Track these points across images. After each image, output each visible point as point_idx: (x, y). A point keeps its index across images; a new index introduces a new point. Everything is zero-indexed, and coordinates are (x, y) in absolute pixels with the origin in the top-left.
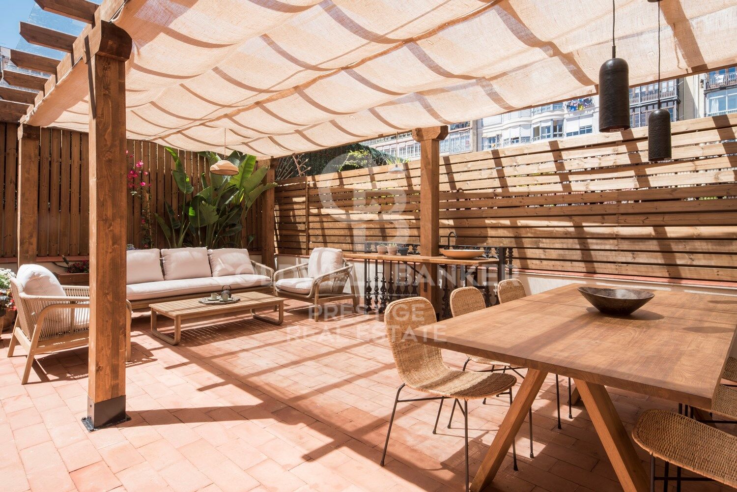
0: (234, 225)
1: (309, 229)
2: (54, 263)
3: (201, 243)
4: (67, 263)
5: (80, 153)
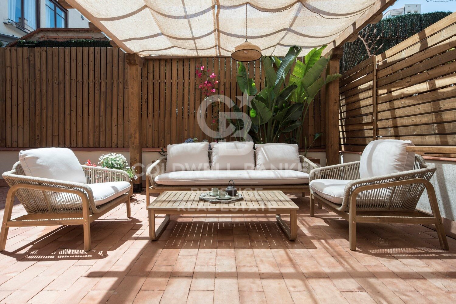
0: (293, 122)
1: (377, 120)
2: (159, 152)
3: (261, 139)
5: (177, 74)
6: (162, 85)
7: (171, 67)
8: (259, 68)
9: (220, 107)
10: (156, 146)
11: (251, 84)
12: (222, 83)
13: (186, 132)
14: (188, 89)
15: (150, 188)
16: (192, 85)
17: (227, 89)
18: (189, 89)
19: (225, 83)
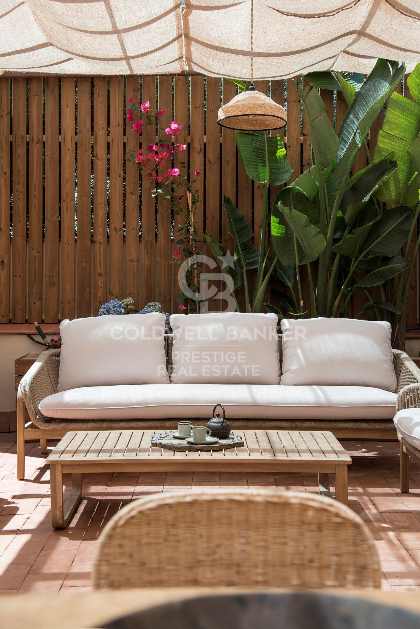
0: (386, 260)
2: (29, 335)
3: (302, 303)
4: (43, 338)
5: (76, 119)
6: (36, 149)
7: (60, 99)
8: (297, 102)
9: (191, 215)
10: (18, 319)
11: (273, 153)
12: (197, 146)
13: (101, 280)
14: (105, 162)
15: (26, 425)
16: (117, 150)
17: (210, 162)
18: (108, 160)
19: (205, 144)
